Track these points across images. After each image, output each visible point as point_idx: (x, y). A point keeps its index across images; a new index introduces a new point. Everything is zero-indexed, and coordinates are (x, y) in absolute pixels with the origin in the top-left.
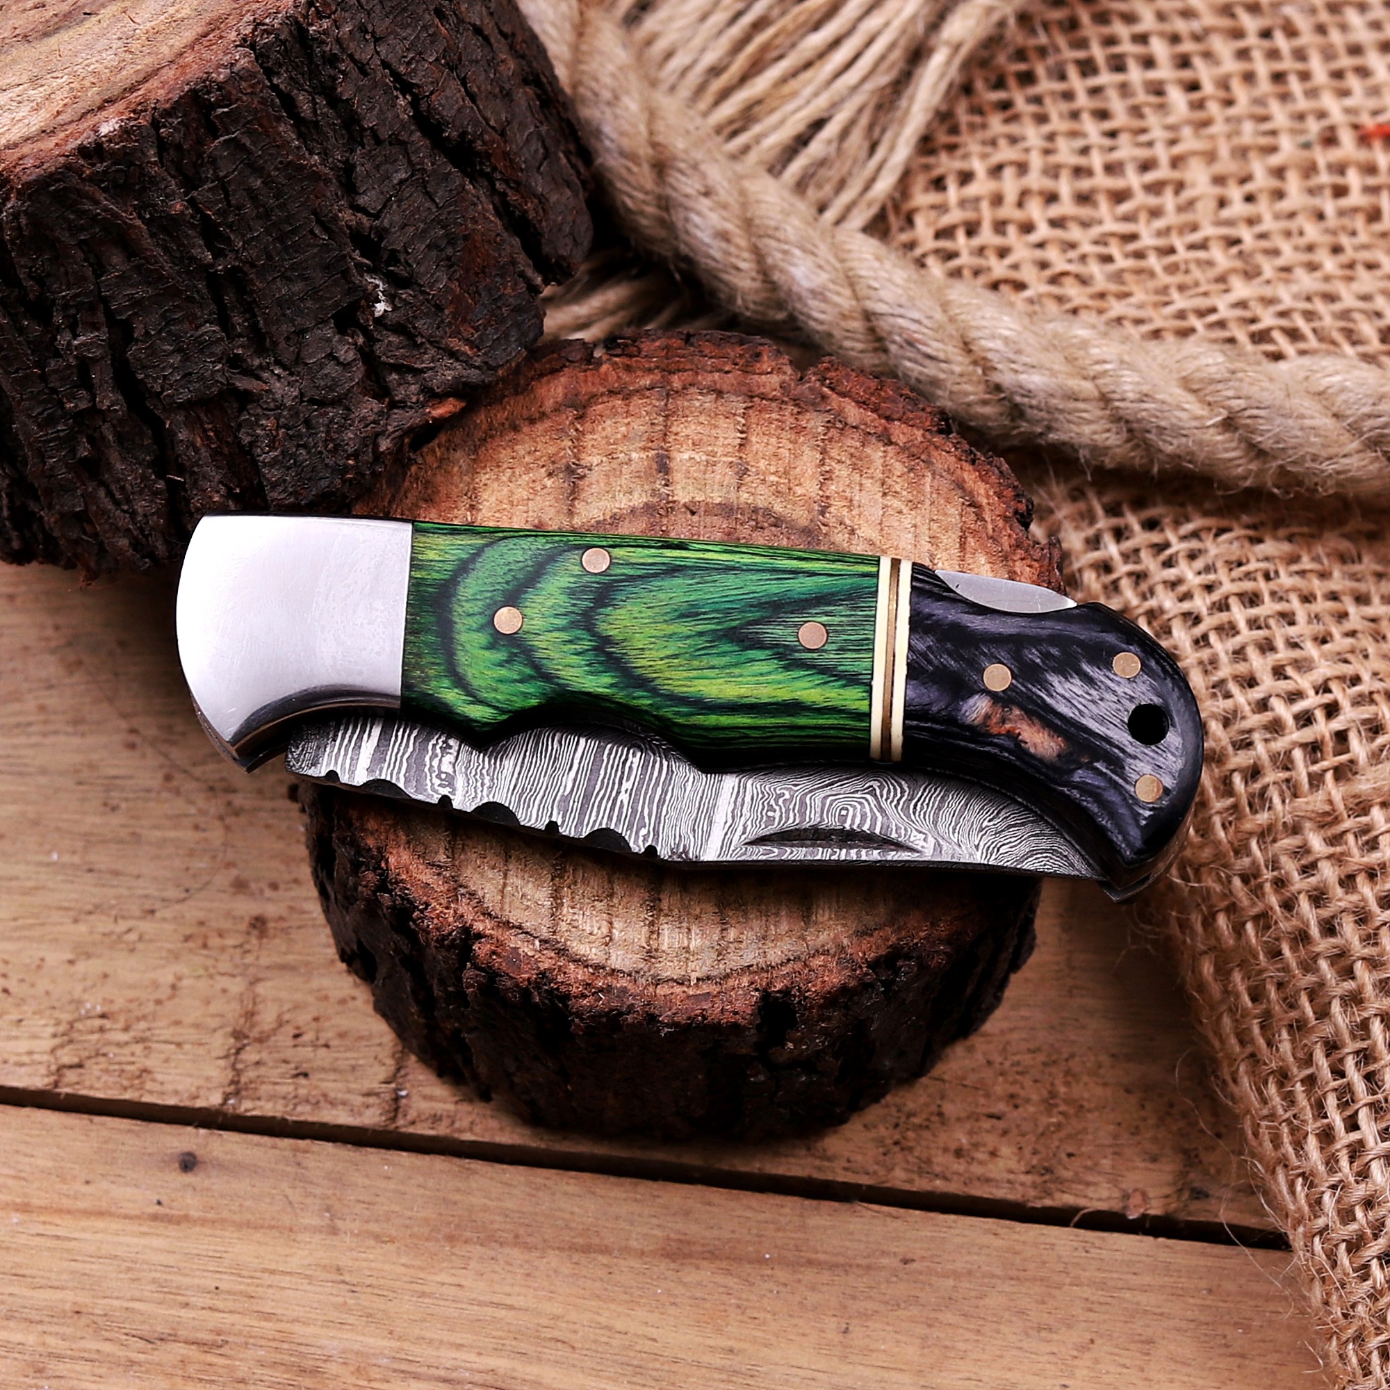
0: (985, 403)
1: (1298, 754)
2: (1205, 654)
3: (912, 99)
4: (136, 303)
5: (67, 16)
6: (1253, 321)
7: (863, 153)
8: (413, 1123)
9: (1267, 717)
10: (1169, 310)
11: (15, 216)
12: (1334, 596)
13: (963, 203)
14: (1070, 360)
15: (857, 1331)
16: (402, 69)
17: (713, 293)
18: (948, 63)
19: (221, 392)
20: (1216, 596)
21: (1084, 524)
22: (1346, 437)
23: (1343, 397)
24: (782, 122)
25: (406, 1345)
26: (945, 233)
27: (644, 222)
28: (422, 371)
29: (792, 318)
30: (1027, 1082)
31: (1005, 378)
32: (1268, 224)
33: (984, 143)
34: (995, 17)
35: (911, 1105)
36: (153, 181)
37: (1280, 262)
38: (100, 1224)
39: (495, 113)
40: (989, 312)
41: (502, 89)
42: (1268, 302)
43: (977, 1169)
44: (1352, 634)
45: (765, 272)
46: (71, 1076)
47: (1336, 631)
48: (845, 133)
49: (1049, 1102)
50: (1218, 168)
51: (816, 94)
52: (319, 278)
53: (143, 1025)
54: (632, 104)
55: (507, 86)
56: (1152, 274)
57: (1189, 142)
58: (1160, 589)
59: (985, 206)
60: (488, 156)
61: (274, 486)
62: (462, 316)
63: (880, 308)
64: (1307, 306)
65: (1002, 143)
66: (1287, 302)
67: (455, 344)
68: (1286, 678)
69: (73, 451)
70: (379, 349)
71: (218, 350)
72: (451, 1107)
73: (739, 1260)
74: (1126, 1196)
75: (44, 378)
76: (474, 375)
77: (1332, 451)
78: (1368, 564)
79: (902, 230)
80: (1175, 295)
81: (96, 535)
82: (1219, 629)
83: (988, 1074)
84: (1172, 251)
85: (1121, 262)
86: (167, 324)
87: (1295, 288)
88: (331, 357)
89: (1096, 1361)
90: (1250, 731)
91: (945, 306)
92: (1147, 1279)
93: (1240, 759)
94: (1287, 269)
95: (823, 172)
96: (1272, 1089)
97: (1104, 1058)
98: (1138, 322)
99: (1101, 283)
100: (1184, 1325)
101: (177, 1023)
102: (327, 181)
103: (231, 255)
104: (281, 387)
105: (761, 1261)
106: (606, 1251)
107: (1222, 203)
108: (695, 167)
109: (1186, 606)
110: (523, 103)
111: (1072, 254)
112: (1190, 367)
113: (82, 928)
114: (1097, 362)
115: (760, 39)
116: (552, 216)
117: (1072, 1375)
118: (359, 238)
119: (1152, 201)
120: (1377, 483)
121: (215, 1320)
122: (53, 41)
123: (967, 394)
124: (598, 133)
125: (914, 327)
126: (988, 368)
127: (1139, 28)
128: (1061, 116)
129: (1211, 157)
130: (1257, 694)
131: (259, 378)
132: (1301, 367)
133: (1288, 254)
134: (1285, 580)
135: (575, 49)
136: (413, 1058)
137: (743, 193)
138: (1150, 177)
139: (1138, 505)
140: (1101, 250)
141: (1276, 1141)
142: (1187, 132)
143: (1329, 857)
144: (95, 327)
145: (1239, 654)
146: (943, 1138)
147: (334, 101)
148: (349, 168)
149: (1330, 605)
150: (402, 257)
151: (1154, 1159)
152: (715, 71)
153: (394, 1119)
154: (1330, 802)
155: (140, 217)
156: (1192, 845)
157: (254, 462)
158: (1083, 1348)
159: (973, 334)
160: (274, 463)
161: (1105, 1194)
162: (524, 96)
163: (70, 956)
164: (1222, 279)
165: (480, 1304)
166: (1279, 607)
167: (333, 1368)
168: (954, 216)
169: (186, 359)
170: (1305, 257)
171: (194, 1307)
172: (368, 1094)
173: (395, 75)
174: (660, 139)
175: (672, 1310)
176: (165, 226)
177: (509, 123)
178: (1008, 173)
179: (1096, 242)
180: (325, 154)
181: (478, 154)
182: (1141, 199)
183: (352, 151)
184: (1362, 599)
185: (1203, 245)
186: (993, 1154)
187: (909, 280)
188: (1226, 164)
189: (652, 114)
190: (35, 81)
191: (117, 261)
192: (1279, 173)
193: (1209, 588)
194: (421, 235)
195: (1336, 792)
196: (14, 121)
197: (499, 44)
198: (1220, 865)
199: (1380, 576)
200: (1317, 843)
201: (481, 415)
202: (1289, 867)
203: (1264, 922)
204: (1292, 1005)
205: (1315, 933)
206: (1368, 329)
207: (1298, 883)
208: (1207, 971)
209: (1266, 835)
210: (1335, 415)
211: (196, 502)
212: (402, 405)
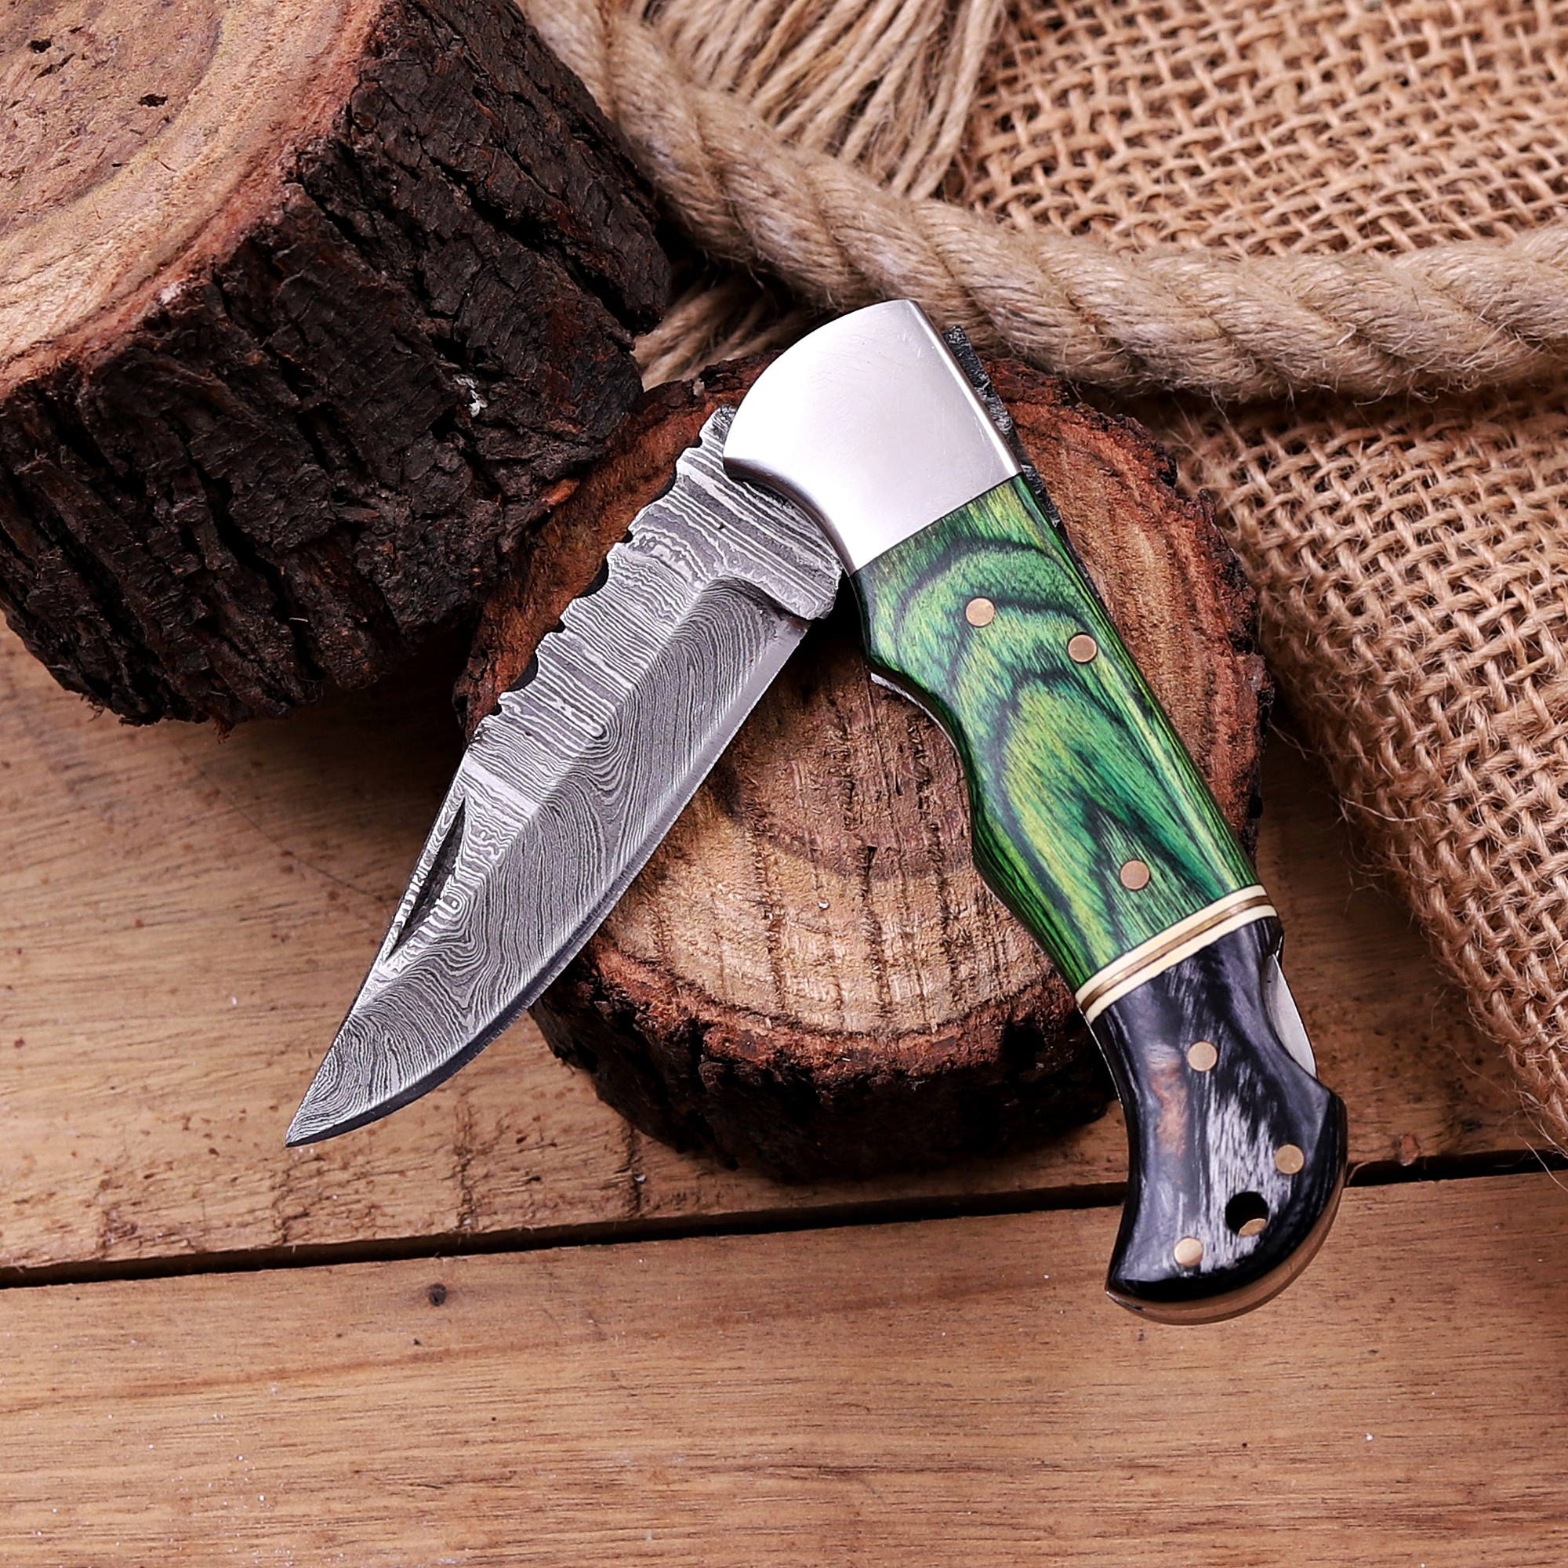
0: (1103, 359)
1: (1491, 668)
2: (1377, 579)
3: (962, 42)
4: (229, 460)
5: (96, 170)
6: (1361, 211)
7: (922, 108)
8: (658, 1207)
9: (1452, 634)
10: (1270, 216)
11: (92, 401)
12: (1496, 490)
13: (1034, 141)
14: (1183, 299)
15: (1152, 1336)
16: (452, 161)
17: (800, 293)
19: (331, 529)
20: (1378, 516)
21: (1226, 460)
22: (1482, 329)
23: (1472, 287)
24: (833, 94)
25: (698, 1440)
26: (1021, 176)
27: (715, 232)
28: (530, 460)
31: (1121, 332)
32: (1353, 102)
33: (1043, 71)
36: (225, 336)
37: (1373, 142)
38: (361, 1376)
39: (551, 178)
40: (1090, 264)
41: (553, 148)
42: (1370, 188)
44: (1521, 527)
45: (850, 264)
46: (298, 1227)
47: (1506, 527)
48: (899, 92)
50: (1289, 50)
51: (862, 59)
52: (409, 393)
53: (361, 1159)
54: (678, 113)
55: (557, 145)
56: (1245, 180)
57: (1254, 27)
58: (1318, 517)
59: (1057, 137)
60: (554, 224)
62: (559, 396)
63: (978, 281)
64: (1411, 185)
65: (1061, 65)
66: (1391, 186)
67: (558, 425)
68: (1465, 589)
69: (189, 614)
70: (481, 448)
71: (321, 487)
72: (694, 1183)
73: (1019, 1286)
74: (1396, 1144)
75: (147, 549)
76: (583, 454)
77: (1470, 346)
78: (1524, 446)
79: (977, 180)
80: (1272, 198)
81: (226, 689)
82: (1388, 550)
84: (1259, 149)
85: (1211, 173)
86: (265, 473)
87: (1394, 169)
88: (436, 468)
89: (1401, 1320)
90: (1437, 653)
91: (1043, 267)
92: (1437, 1225)
93: (1434, 683)
94: (1382, 150)
95: (888, 137)
96: (1532, 1017)
97: (1347, 1003)
98: (1240, 236)
99: (1194, 201)
100: (1481, 1265)
101: (396, 1151)
102: (400, 296)
103: (317, 393)
104: (391, 510)
105: (1041, 1283)
106: (881, 1303)
107: (1301, 87)
108: (757, 167)
109: (1348, 531)
110: (577, 158)
111: (1157, 173)
112: (1308, 284)
113: (277, 1070)
114: (1212, 298)
116: (628, 267)
117: (1378, 1339)
118: (440, 342)
119: (1229, 98)
120: (1522, 368)
121: (499, 1452)
122: (87, 201)
123: (1084, 354)
124: (649, 150)
125: (1017, 296)
126: (1100, 324)
128: (1116, 24)
129: (1279, 38)
130: (1438, 612)
131: (366, 506)
132: (1422, 263)
133: (1382, 135)
134: (1445, 484)
135: (608, 62)
136: (644, 1139)
137: (811, 184)
138: (1221, 72)
139: (1279, 430)
140: (1186, 162)
141: (1545, 1067)
142: (1249, 17)
143: (1544, 768)
144: (191, 491)
145: (1413, 574)
147: (391, 213)
148: (419, 275)
149: (1495, 500)
150: (488, 352)
151: (1419, 1099)
152: (752, 51)
153: (637, 1208)
154: (1534, 711)
155: (219, 376)
156: (1399, 777)
157: (377, 589)
158: (1384, 1309)
159: (1079, 291)
160: (398, 585)
161: (1376, 1144)
162: (575, 149)
163: (272, 1103)
164: (1317, 173)
165: (765, 1383)
166: (1443, 515)
167: (628, 1478)
168: (1028, 156)
169: (290, 503)
170: (1399, 132)
171: (475, 1443)
172: (605, 1187)
173: (447, 168)
174: (715, 144)
175: (960, 1351)
176: (245, 378)
177: (567, 183)
178: (1074, 97)
179: (1179, 156)
180: (392, 267)
181: (544, 224)
182: (1216, 98)
183: (418, 257)
184: (1526, 486)
185: (1290, 138)
187: (1000, 246)
188: (1297, 44)
189: (700, 118)
190: (79, 251)
191: (203, 423)
192: (1352, 43)
193: (1369, 508)
194: (503, 324)
195: (1538, 700)
196: (69, 301)
197: (541, 103)
198: (1432, 793)
199: (1538, 455)
200: (1527, 756)
201: (595, 486)
202: (1502, 784)
203: (1488, 845)
204: (1536, 927)
205: (1544, 850)
206: (1477, 197)
207: (1517, 802)
208: (1439, 903)
209: (1473, 756)
210: (1467, 308)
211: (325, 640)
212: (516, 499)
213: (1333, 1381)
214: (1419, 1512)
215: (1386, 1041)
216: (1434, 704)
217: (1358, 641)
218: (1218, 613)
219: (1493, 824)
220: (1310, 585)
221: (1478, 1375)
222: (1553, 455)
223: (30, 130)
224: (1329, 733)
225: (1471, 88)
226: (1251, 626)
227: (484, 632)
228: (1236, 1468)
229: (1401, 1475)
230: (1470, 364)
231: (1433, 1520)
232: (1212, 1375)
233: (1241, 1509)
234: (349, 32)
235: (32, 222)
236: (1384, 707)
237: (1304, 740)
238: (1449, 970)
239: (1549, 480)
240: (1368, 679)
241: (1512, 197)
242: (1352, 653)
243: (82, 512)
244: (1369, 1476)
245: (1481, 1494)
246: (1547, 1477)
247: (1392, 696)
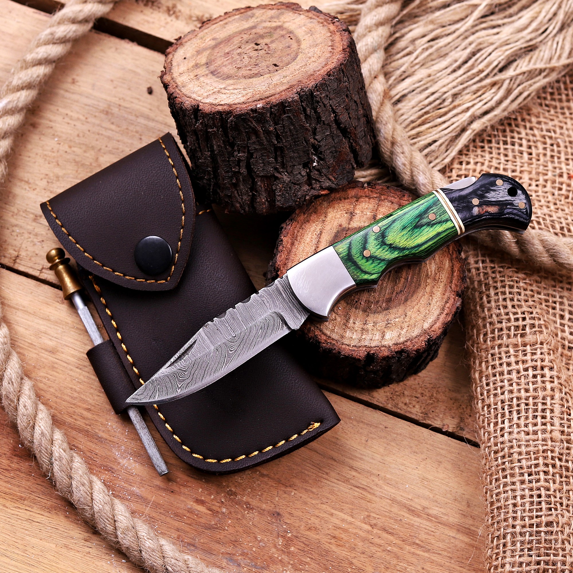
1: (513, 328)
2: (497, 298)
3: (459, 141)
4: (256, 149)
5: (257, 74)
7: (444, 151)
9: (507, 317)
11: (232, 121)
12: (532, 291)
13: (466, 169)
15: (370, 442)
16: (334, 108)
17: (398, 178)
18: (471, 134)
19: (271, 175)
20: (503, 284)
21: (475, 257)
22: (544, 253)
23: (547, 242)
24: (426, 139)
26: (459, 176)
27: (386, 156)
28: (321, 182)
29: (416, 189)
30: (427, 391)
32: (540, 193)
33: (475, 155)
34: (485, 125)
35: (397, 389)
36: (267, 121)
37: (540, 204)
39: (355, 123)
42: (535, 213)
43: (409, 409)
44: (534, 301)
45: (412, 176)
47: (530, 299)
48: (441, 145)
49: (431, 397)
50: (531, 176)
51: (436, 134)
52: (302, 154)
54: (390, 126)
55: (359, 117)
57: (526, 168)
58: (490, 278)
59: (471, 171)
60: (350, 133)
61: (278, 201)
62: (334, 171)
64: (544, 217)
65: (479, 156)
66: (539, 214)
67: (331, 177)
68: (515, 308)
69: (231, 180)
70: (312, 174)
71: (273, 165)
73: (345, 417)
74: (444, 425)
75: (229, 161)
76: (333, 186)
77: (540, 255)
78: (543, 285)
79: (449, 173)
82: (502, 292)
83: (418, 387)
86: (262, 156)
87: (542, 211)
88: (300, 173)
89: (426, 464)
90: (502, 319)
92: (444, 447)
93: (499, 326)
94: (542, 206)
95: (433, 154)
96: (486, 408)
97: (447, 390)
100: (450, 460)
102: (309, 131)
103: (281, 143)
104: (286, 178)
105: (350, 419)
107: (530, 185)
108: (402, 146)
109: (495, 284)
110: (362, 122)
115: (426, 117)
116: (362, 151)
117: (419, 466)
118: (314, 146)
120: (550, 266)
122: (251, 80)
124: (380, 131)
127: (520, 136)
128: (496, 153)
129: (530, 173)
130: (506, 311)
131: (281, 174)
132: (538, 232)
134: (521, 284)
135: (379, 109)
137: (412, 155)
139: (489, 256)
141: (483, 421)
142: (526, 165)
143: (514, 355)
144: (244, 152)
145: (505, 300)
146: (403, 399)
147: (316, 112)
148: (315, 129)
149: (531, 293)
150: (323, 153)
151: (453, 418)
152: (413, 122)
154: (518, 342)
155: (262, 129)
156: (481, 343)
157: (275, 194)
158: (424, 460)
160: (279, 195)
161: (439, 423)
162: (363, 120)
166: (517, 290)
168: (463, 172)
169: (264, 165)
170: (547, 204)
173: (332, 108)
174: (395, 136)
176: (267, 133)
177: (357, 126)
178: (479, 164)
180: (310, 124)
181: (348, 132)
183: (317, 125)
184: (539, 293)
186: (414, 406)
188: (533, 175)
189: (394, 130)
190: (244, 89)
191: (254, 138)
192: (546, 181)
193: (502, 281)
194: (329, 149)
195: (520, 340)
196: (237, 98)
197: (360, 106)
198: (487, 350)
199: (545, 288)
200: (512, 351)
201: (333, 195)
202: (503, 355)
203: (494, 367)
204: (496, 389)
205: (506, 373)
206: (558, 226)
207: (505, 360)
208: (477, 375)
209: (500, 346)
210: (544, 247)
211: (258, 200)
212: (314, 189)
213: (405, 470)
214: (410, 508)
215: (452, 402)
216: (496, 330)
217: (486, 309)
218: (456, 286)
219: (497, 362)
220: (481, 293)
221: (438, 484)
222: (548, 290)
223: (246, 60)
224: (470, 327)
225: (568, 203)
226: (463, 292)
227: (294, 215)
228: (374, 479)
229: (410, 498)
230: (539, 259)
231: (413, 511)
232: (379, 456)
233: (371, 488)
234: (325, 69)
235: (238, 79)
236: (485, 326)
237: (464, 327)
238: (472, 391)
239: (545, 295)
240: (484, 319)
241: (565, 229)
242: (483, 311)
243: (219, 146)
244: (403, 495)
245: (426, 510)
246: (442, 513)
247: (488, 324)
